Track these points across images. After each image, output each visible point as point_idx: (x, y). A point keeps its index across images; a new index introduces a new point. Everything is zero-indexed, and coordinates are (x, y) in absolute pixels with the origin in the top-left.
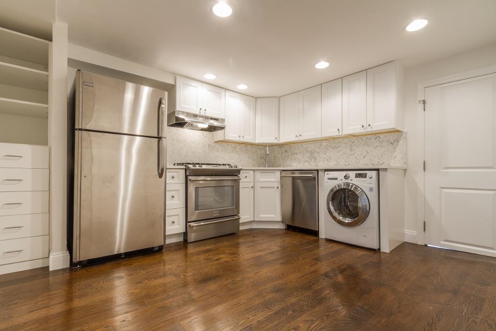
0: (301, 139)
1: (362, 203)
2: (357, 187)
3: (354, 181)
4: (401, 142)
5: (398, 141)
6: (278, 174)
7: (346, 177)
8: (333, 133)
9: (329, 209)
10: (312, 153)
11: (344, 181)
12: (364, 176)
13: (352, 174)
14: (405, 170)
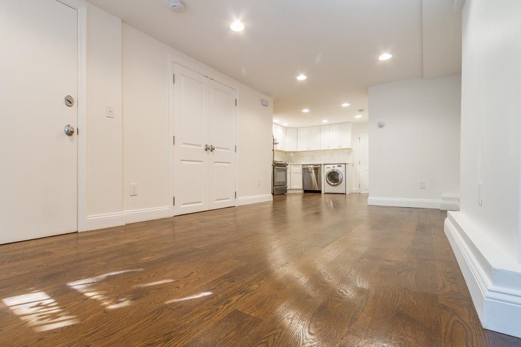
0: (310, 150)
1: (340, 177)
2: (337, 170)
3: (336, 168)
4: (352, 153)
5: (350, 153)
6: (301, 166)
7: (334, 167)
8: (326, 148)
9: (327, 180)
10: (312, 156)
11: (333, 168)
12: (341, 166)
13: (336, 166)
14: (353, 164)
